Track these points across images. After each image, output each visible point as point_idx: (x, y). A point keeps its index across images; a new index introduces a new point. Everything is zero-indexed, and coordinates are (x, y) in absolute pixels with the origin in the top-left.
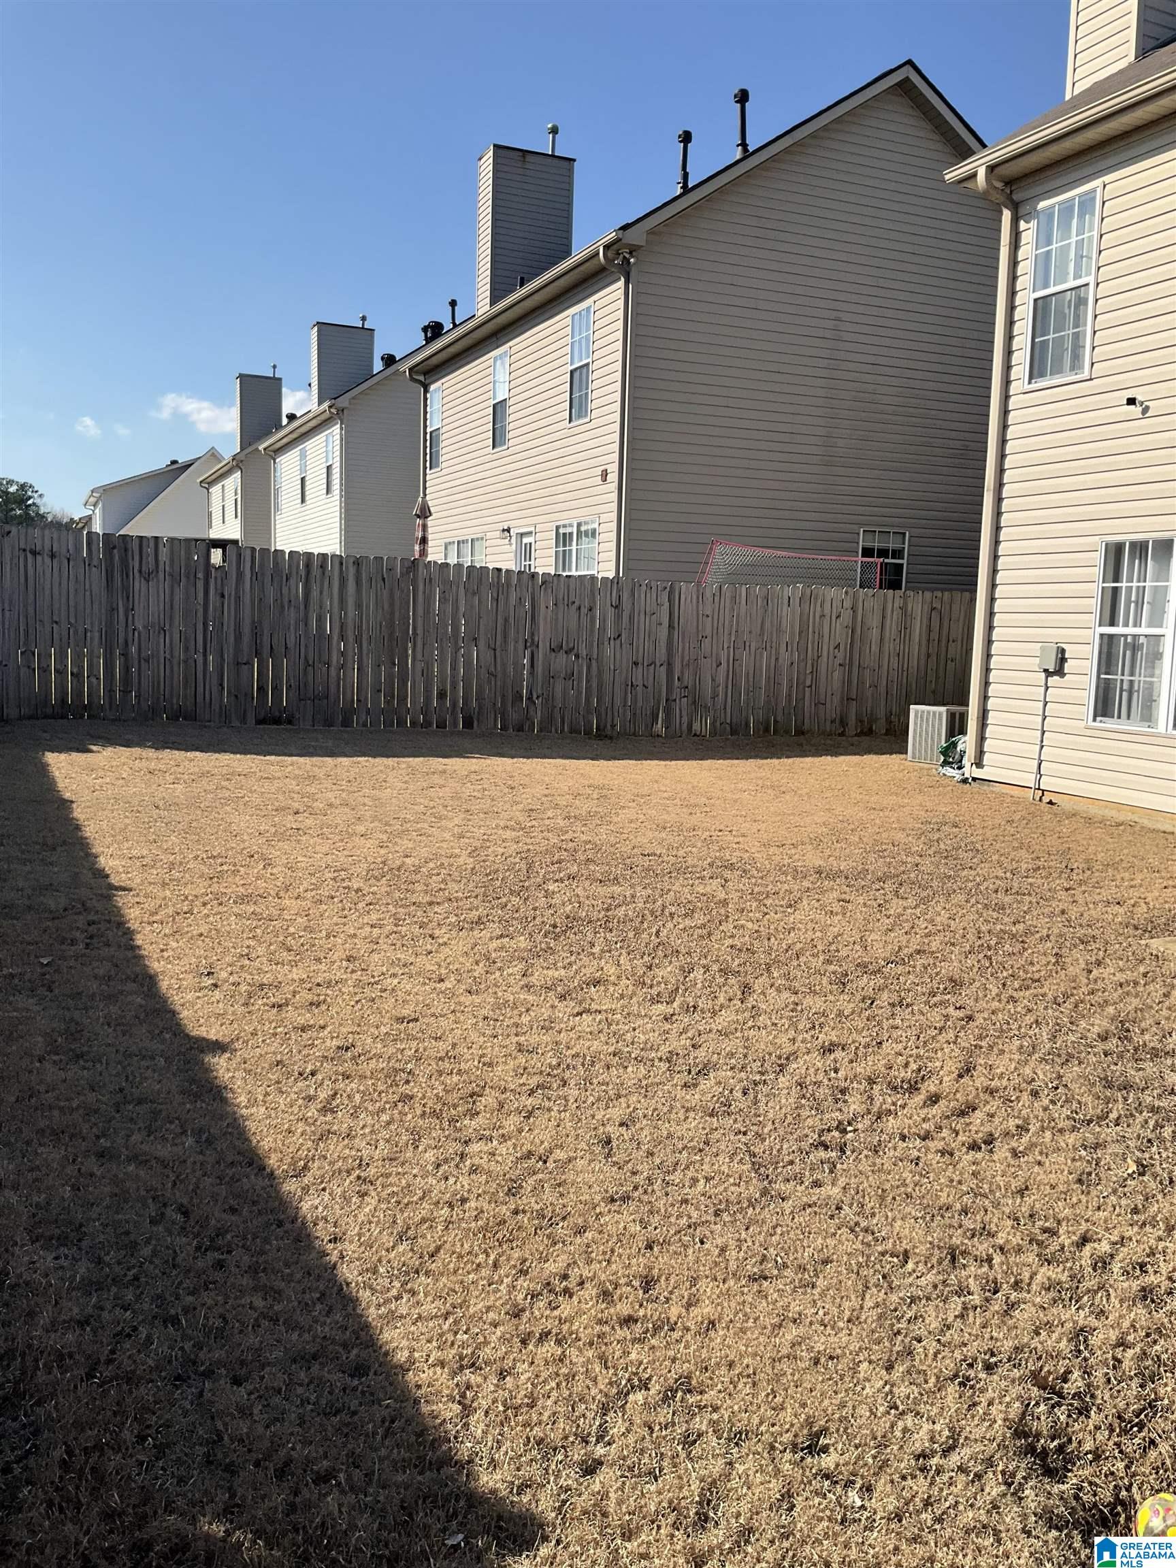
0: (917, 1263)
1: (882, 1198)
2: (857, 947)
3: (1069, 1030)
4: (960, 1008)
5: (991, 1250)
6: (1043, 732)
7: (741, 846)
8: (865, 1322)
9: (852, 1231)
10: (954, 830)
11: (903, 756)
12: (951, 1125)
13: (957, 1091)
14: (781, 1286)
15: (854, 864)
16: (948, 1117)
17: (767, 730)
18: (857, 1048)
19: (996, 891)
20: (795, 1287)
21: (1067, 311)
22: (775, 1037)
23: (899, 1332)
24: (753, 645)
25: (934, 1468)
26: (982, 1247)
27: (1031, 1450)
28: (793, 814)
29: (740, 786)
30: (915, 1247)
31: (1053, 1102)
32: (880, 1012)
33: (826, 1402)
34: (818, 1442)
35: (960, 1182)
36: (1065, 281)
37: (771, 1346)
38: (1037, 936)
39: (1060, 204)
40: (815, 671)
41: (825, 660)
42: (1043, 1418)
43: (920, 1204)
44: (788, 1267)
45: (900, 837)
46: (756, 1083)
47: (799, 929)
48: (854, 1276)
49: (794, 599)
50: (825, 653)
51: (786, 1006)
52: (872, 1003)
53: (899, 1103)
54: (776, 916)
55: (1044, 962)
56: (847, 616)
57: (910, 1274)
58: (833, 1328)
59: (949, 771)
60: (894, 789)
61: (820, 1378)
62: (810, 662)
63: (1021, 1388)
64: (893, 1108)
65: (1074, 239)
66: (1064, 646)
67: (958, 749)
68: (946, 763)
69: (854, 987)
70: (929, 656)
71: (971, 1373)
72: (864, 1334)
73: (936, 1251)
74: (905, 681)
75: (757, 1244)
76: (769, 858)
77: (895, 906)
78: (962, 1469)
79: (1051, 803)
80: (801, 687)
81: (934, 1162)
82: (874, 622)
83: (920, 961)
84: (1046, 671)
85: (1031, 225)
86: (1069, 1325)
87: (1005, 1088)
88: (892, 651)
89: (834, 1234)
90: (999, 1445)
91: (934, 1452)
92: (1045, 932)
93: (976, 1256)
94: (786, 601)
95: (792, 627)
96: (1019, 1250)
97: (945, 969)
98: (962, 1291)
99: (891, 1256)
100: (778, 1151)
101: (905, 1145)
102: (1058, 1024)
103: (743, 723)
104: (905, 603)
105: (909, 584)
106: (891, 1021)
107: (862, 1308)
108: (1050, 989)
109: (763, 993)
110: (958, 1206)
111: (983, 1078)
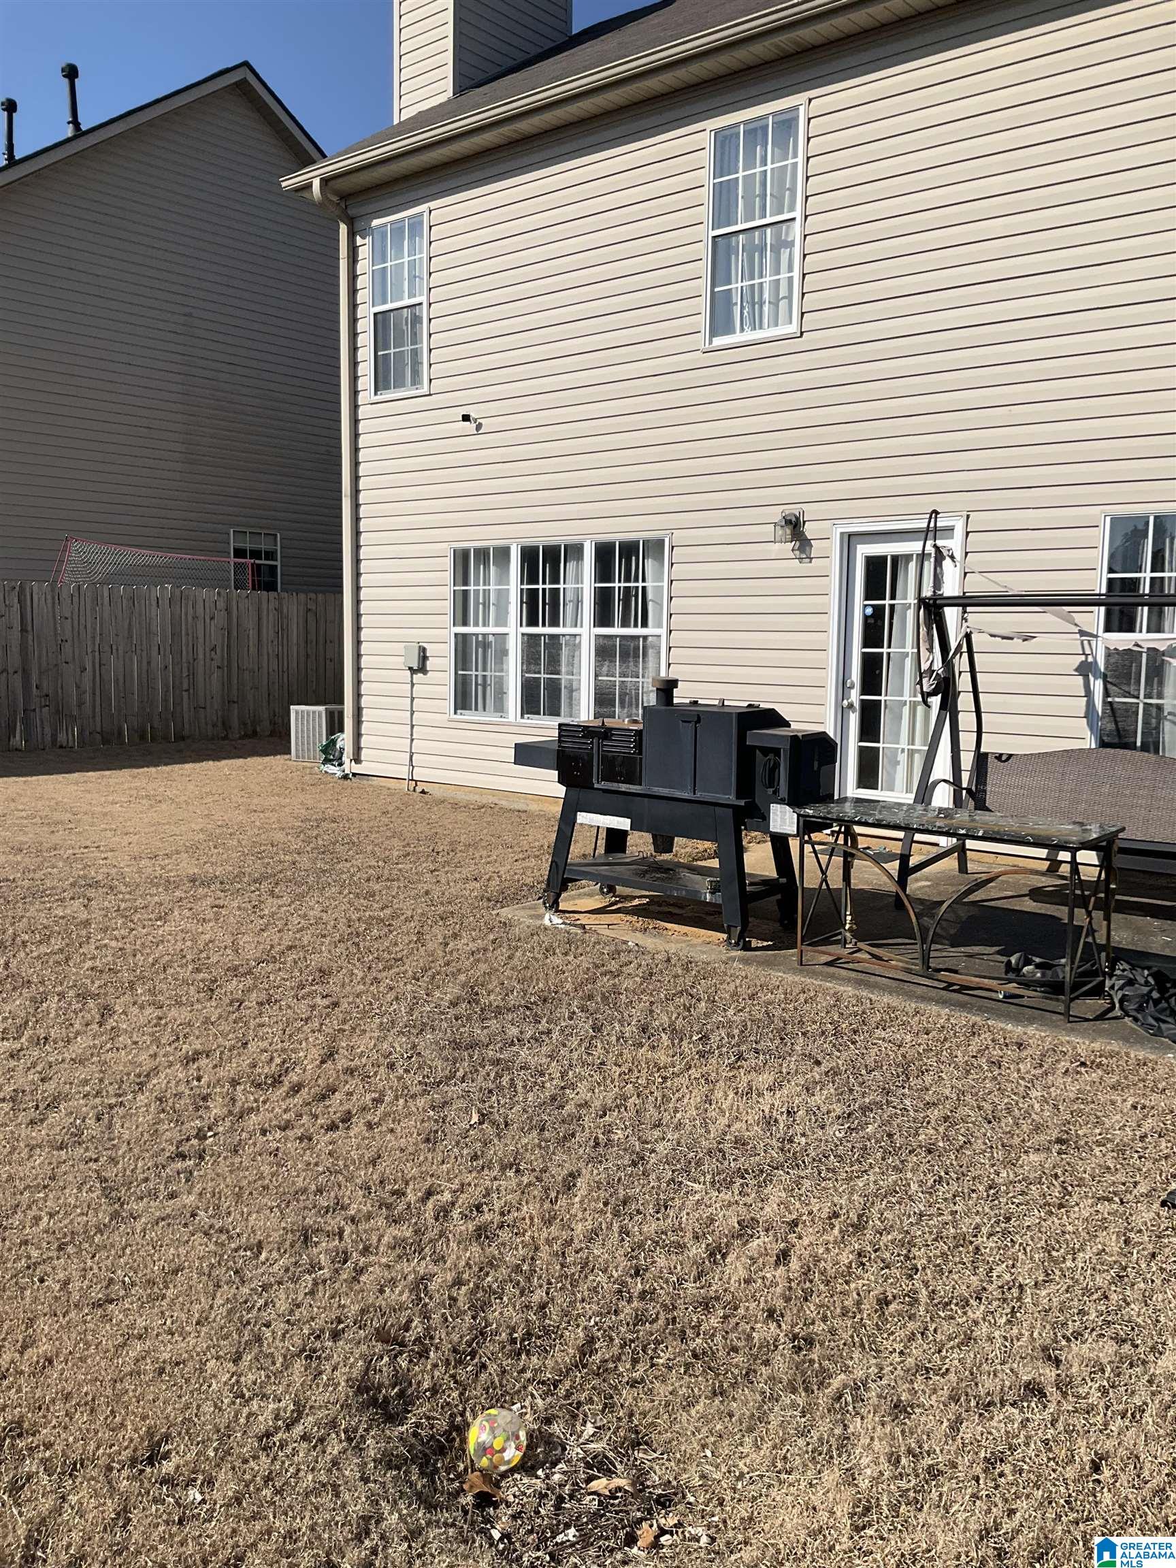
0: (271, 1251)
1: (239, 1196)
2: (229, 951)
3: (426, 1001)
4: (327, 996)
5: (343, 1223)
6: (412, 726)
7: (108, 862)
8: (214, 1321)
9: (206, 1234)
10: (333, 825)
11: (287, 757)
12: (311, 1111)
13: (319, 1077)
14: (127, 1306)
15: (231, 868)
16: (309, 1104)
17: (143, 737)
18: (222, 1053)
19: (368, 880)
20: (143, 1303)
21: (405, 328)
22: (136, 1056)
23: (248, 1323)
24: (121, 648)
25: (278, 1444)
26: (334, 1222)
27: (374, 1402)
28: (169, 823)
29: (110, 798)
30: (269, 1236)
31: (406, 1071)
32: (248, 1012)
33: (169, 1409)
34: (159, 1451)
35: (316, 1164)
36: (402, 299)
37: (113, 1368)
38: (402, 918)
39: (392, 223)
40: (192, 674)
41: (202, 662)
42: (384, 1369)
43: (276, 1194)
44: (136, 1285)
45: (279, 836)
46: (111, 1107)
47: (168, 941)
48: (206, 1278)
49: (162, 599)
50: (201, 656)
51: (149, 1022)
52: (240, 1006)
53: (261, 1099)
54: (145, 931)
55: (407, 941)
56: (221, 618)
57: (264, 1263)
58: (181, 1334)
59: (330, 769)
60: (277, 790)
61: (164, 1387)
62: (185, 665)
63: (366, 1347)
64: (255, 1105)
65: (406, 259)
66: (425, 645)
67: (338, 747)
68: (327, 761)
69: (223, 991)
70: (308, 656)
71: (318, 1345)
72: (213, 1332)
73: (290, 1236)
74: (286, 680)
75: (104, 1269)
76: (140, 872)
77: (270, 906)
78: (305, 1437)
79: (423, 792)
80: (177, 692)
81: (292, 1150)
82: (250, 624)
83: (292, 956)
84: (410, 669)
85: (366, 241)
86: (411, 1277)
87: (365, 1065)
88: (270, 651)
89: (187, 1242)
90: (342, 1406)
91: (277, 1429)
92: (409, 913)
93: (328, 1231)
94: (154, 603)
95: (163, 630)
96: (369, 1217)
97: (315, 961)
98: (314, 1267)
99: (245, 1250)
100: (132, 1171)
101: (265, 1139)
102: (415, 998)
103: (116, 731)
104: (281, 604)
105: (284, 586)
106: (257, 1020)
107: (211, 1307)
108: (410, 967)
109: (124, 1013)
110: (313, 1187)
111: (343, 1061)
